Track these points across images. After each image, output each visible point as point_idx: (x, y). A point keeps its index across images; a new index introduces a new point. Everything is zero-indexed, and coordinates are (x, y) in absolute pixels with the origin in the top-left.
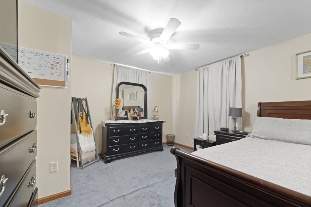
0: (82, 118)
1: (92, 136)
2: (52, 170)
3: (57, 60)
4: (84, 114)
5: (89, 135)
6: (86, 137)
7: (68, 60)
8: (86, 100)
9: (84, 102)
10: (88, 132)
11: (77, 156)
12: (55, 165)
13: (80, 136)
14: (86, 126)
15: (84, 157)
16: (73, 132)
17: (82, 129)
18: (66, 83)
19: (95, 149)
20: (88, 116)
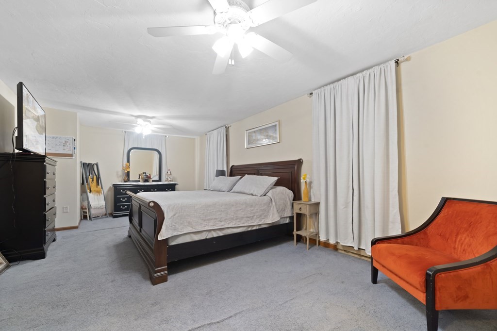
0: (93, 181)
1: (102, 196)
2: (65, 211)
3: (67, 140)
4: (95, 177)
5: (99, 194)
6: (96, 196)
7: (75, 140)
8: (97, 165)
9: (95, 167)
10: (98, 192)
11: (87, 211)
12: (67, 208)
13: (90, 195)
14: (97, 187)
15: (93, 212)
16: (83, 191)
17: (92, 190)
18: (74, 155)
19: (104, 207)
20: (98, 178)
